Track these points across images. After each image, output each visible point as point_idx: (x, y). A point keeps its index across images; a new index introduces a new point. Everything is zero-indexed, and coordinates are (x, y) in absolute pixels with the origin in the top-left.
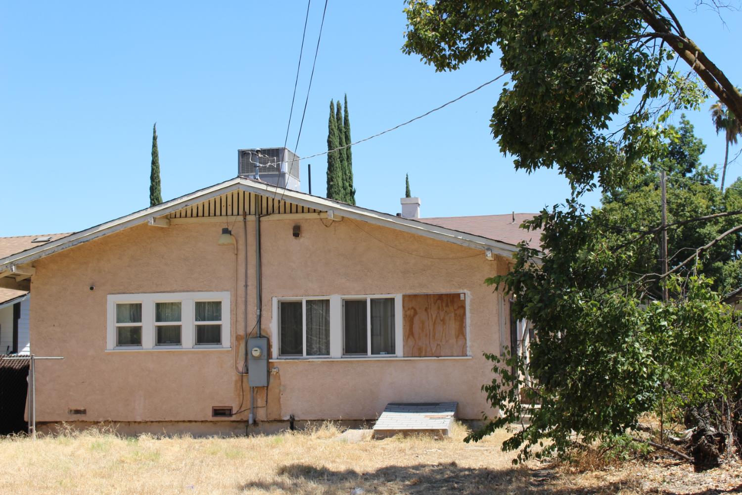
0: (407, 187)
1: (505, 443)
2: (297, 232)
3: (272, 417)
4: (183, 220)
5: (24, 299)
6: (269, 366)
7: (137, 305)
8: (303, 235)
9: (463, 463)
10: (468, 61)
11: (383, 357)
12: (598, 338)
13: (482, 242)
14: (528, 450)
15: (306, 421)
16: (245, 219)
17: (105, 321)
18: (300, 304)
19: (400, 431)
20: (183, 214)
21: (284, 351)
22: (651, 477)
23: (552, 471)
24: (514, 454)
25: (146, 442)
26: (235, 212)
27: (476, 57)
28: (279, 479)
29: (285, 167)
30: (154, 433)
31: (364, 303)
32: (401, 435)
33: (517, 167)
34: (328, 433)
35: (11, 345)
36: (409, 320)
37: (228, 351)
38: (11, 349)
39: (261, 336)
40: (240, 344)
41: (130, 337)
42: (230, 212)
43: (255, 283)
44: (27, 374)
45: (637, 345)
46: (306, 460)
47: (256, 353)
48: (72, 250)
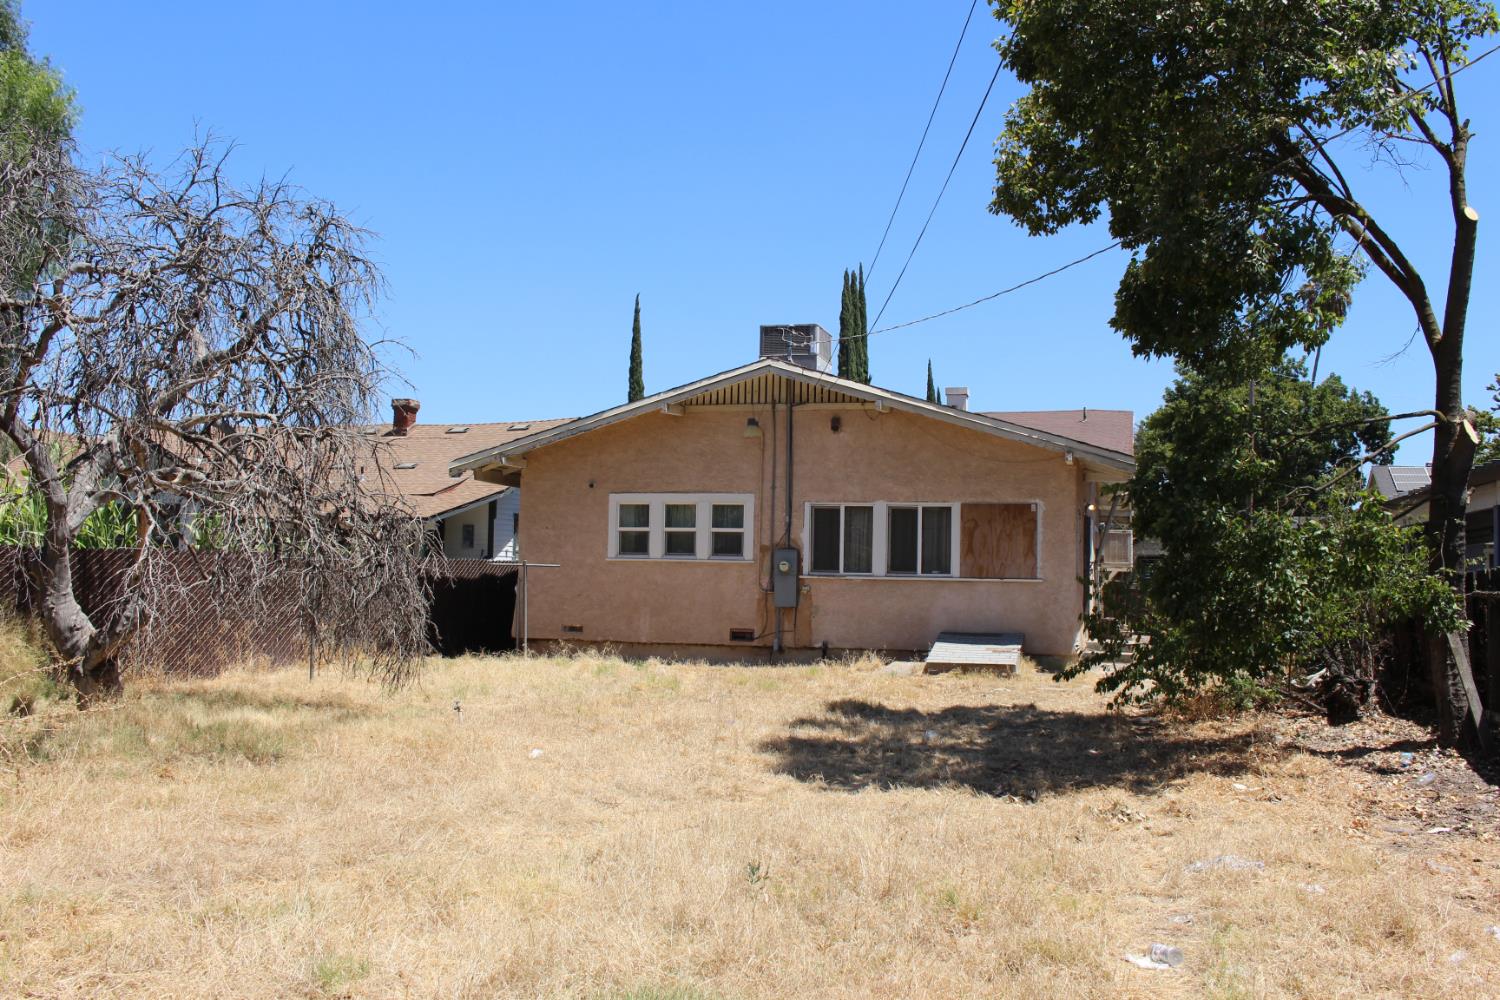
0: (930, 376)
1: (1099, 684)
2: (836, 425)
3: (801, 644)
4: (700, 408)
5: (502, 495)
6: (799, 583)
7: (643, 506)
8: (843, 428)
9: (1044, 706)
10: (1070, 224)
11: (936, 577)
12: (1244, 563)
13: (1062, 443)
14: (1127, 693)
15: (844, 650)
16: (774, 407)
17: (607, 525)
18: (837, 511)
19: (958, 665)
20: (700, 401)
21: (817, 566)
22: (1283, 730)
23: (1154, 719)
24: (1110, 696)
25: (655, 666)
26: (762, 399)
27: (1080, 219)
28: (832, 716)
29: (816, 348)
30: (663, 657)
31: (914, 511)
32: (959, 671)
33: (1135, 355)
34: (870, 666)
35: (486, 548)
36: (968, 534)
37: (751, 565)
38: (486, 554)
39: (790, 548)
40: (764, 556)
41: (635, 544)
42: (756, 400)
43: (784, 485)
44: (515, 583)
45: (1289, 572)
46: (856, 695)
47: (784, 567)
48: (569, 440)
